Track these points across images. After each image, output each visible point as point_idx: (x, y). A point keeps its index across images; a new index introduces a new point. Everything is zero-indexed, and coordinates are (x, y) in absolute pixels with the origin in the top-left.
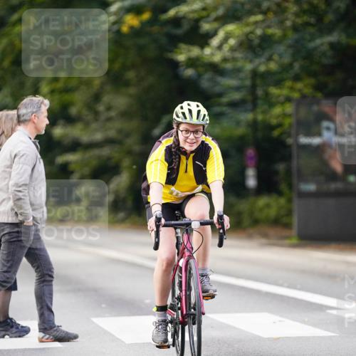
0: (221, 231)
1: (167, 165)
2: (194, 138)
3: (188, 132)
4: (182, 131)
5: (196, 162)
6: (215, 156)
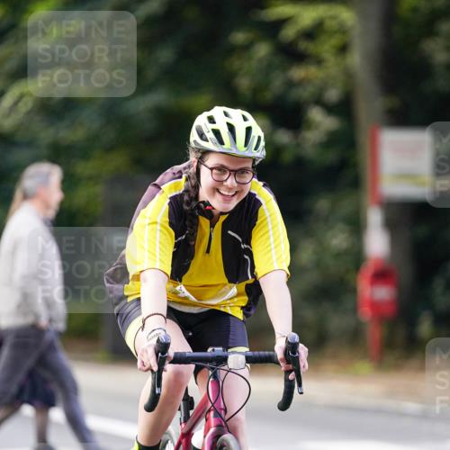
0: (292, 376)
1: (173, 234)
2: (236, 185)
3: (225, 172)
4: (212, 169)
5: (230, 232)
6: (269, 220)
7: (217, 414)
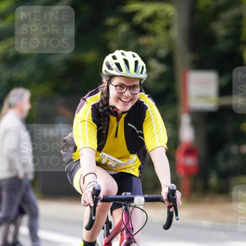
1: (96, 126)
2: (130, 95)
3: (124, 88)
4: (116, 86)
5: (129, 124)
6: (152, 117)
7: (128, 232)
